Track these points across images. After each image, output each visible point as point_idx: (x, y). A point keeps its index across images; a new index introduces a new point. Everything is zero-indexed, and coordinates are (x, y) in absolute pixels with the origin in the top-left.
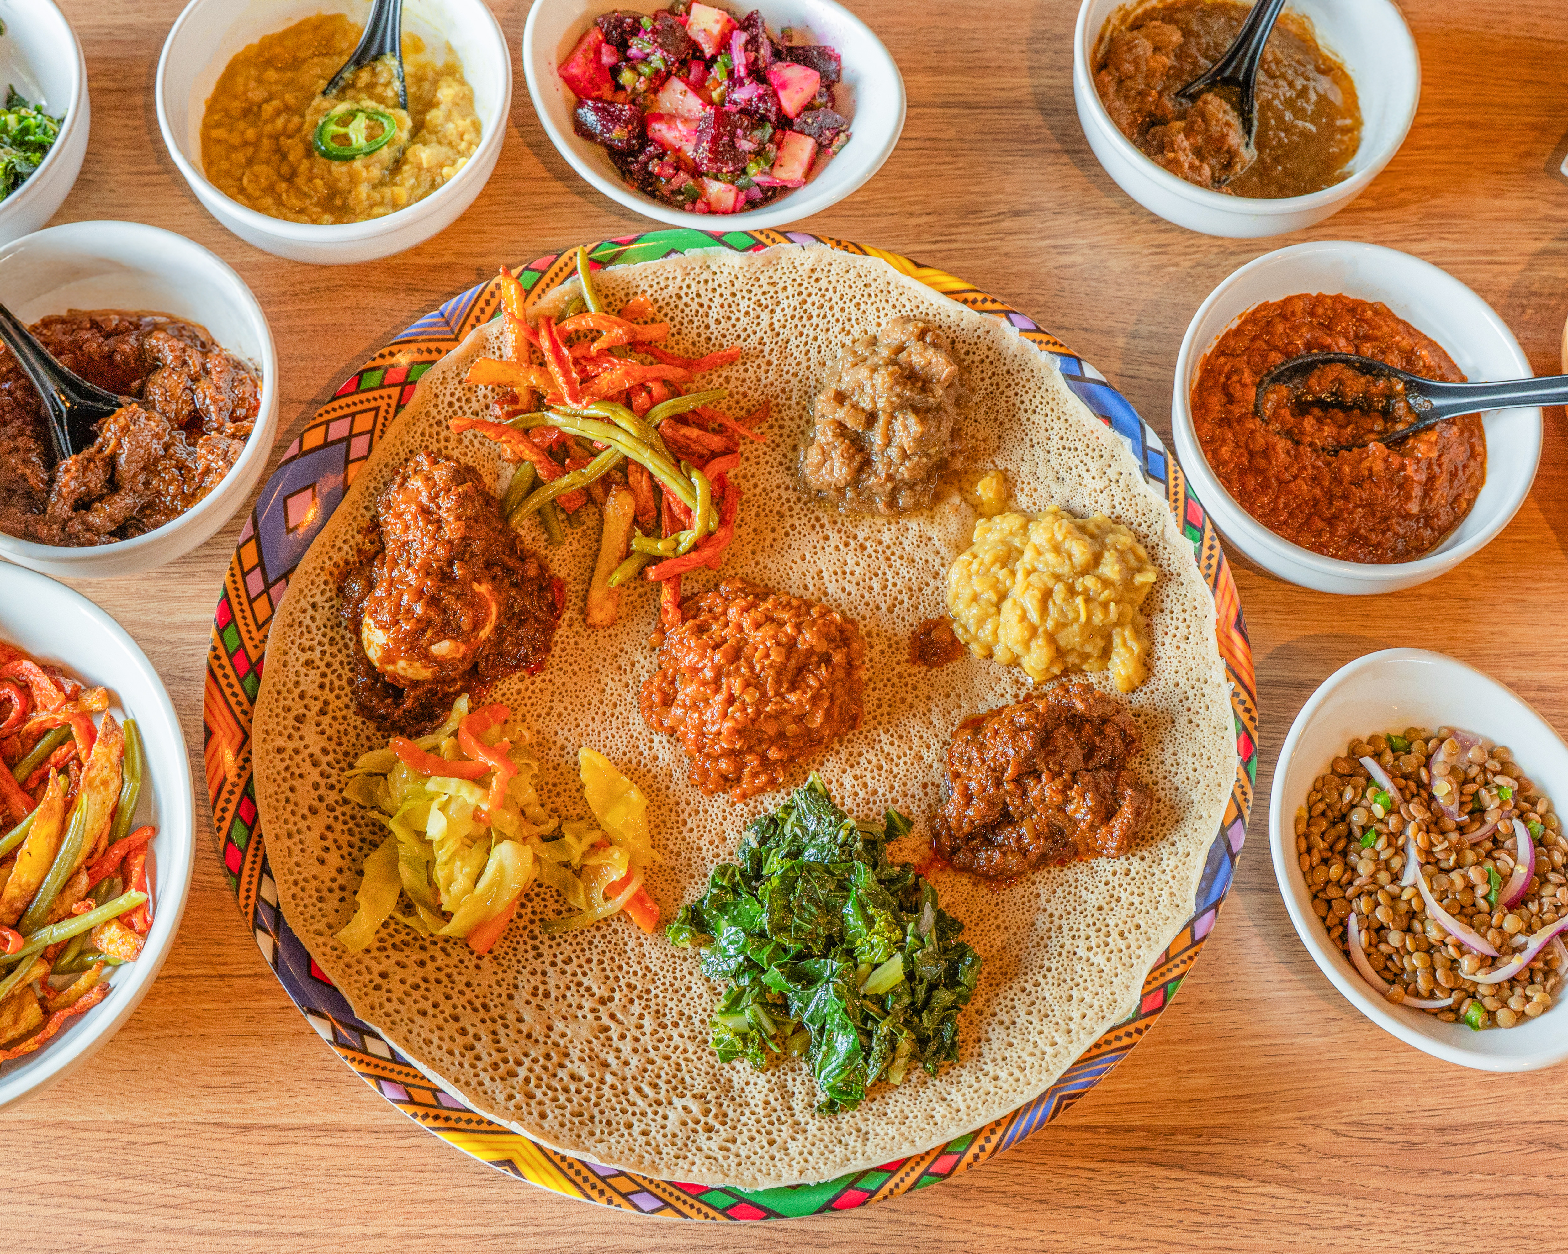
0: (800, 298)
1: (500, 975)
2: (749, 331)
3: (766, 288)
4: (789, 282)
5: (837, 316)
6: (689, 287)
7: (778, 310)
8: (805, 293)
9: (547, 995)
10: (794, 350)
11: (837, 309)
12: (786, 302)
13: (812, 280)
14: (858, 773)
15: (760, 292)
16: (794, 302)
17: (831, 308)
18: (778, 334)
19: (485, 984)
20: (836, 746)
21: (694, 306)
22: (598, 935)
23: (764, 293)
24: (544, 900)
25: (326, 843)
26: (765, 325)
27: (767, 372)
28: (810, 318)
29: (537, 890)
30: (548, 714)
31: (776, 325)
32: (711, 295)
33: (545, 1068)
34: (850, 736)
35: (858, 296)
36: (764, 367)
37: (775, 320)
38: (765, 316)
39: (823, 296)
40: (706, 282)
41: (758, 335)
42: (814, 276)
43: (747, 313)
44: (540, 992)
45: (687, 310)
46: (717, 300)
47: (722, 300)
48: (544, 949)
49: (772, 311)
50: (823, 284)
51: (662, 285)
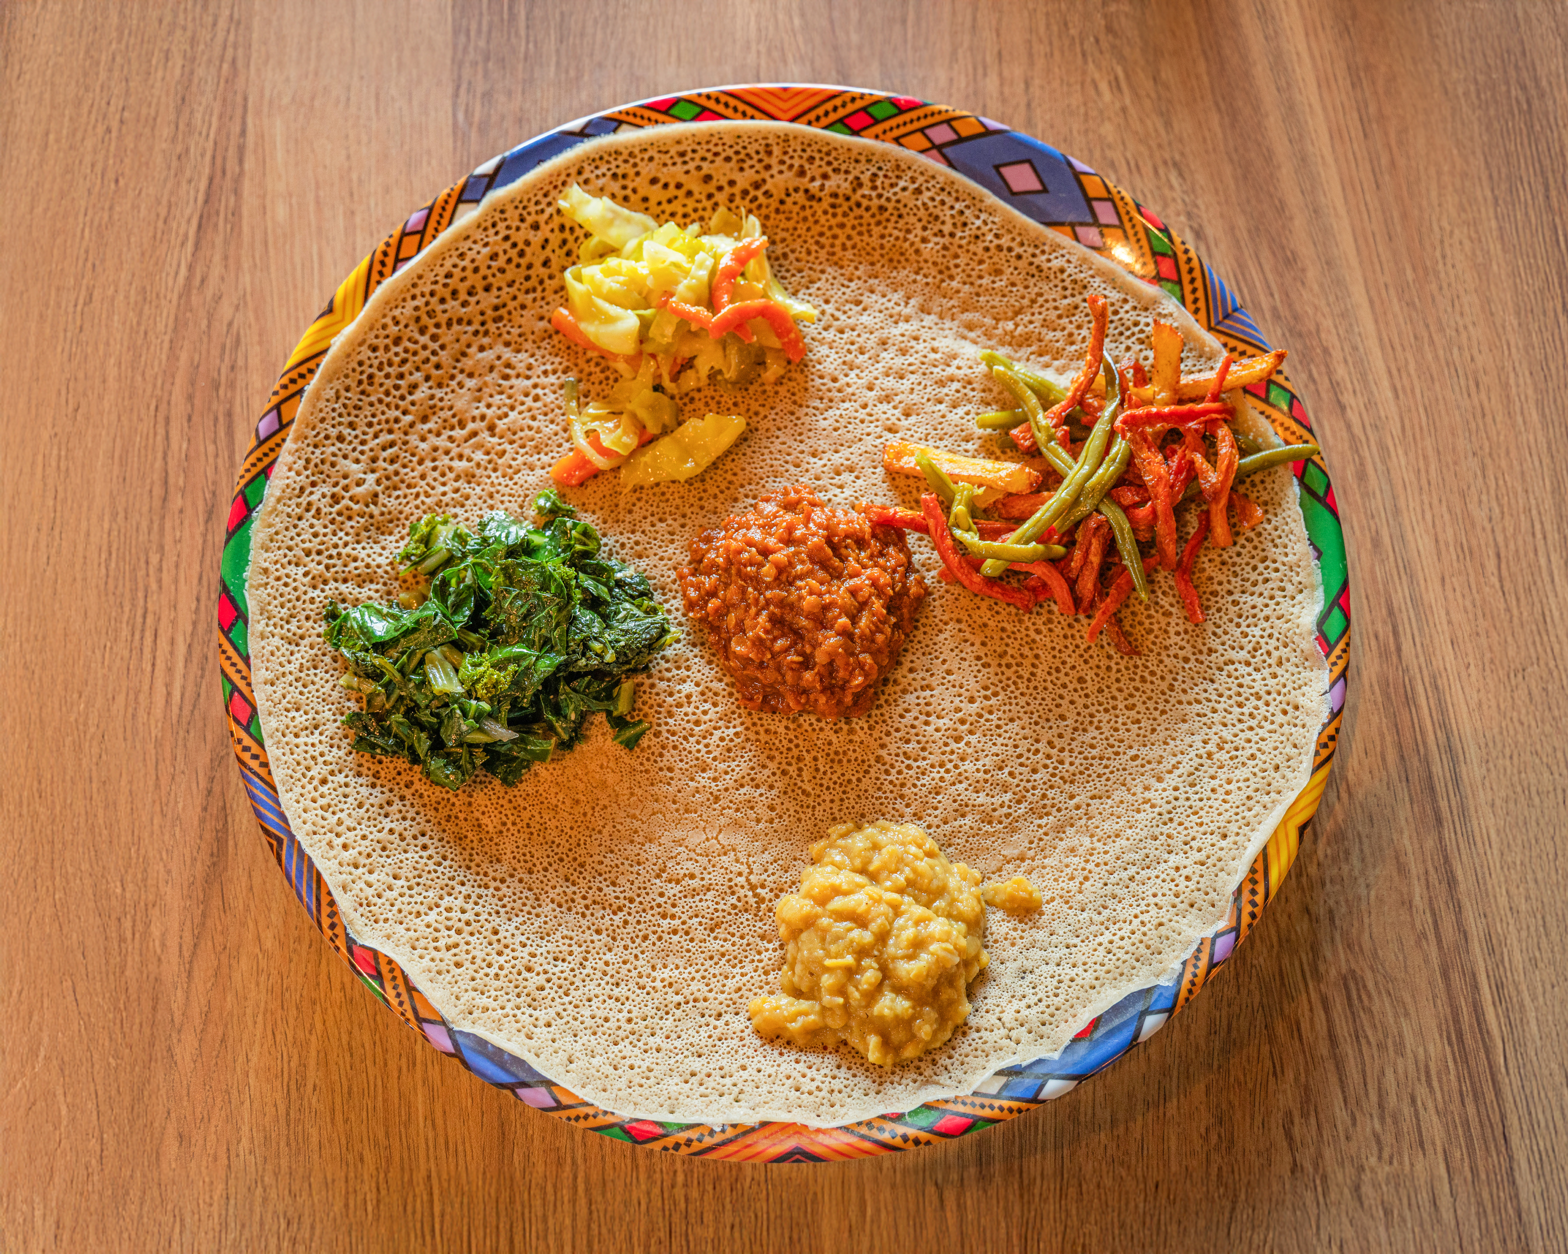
0: (1262, 693)
1: (531, 337)
2: (1225, 638)
3: (1275, 654)
4: (1283, 680)
5: (1241, 735)
6: (1277, 570)
7: (1250, 669)
8: (1269, 698)
9: (506, 377)
10: (1201, 687)
11: (1249, 734)
12: (1257, 676)
13: (1284, 706)
14: (694, 699)
15: (1270, 648)
16: (1258, 686)
17: (1251, 729)
18: (1220, 669)
19: (523, 321)
20: (727, 679)
21: (1253, 576)
22: (558, 428)
23: (1269, 653)
24: (601, 383)
25: (672, 186)
26: (1232, 655)
27: (1176, 656)
28: (1240, 705)
29: (612, 377)
30: (795, 403)
31: (1231, 668)
32: (1266, 594)
33: (427, 361)
34: (736, 695)
35: (1263, 758)
36: (1181, 653)
37: (1237, 665)
38: (1243, 655)
39: (1266, 719)
40: (1283, 589)
41: (1220, 648)
42: (1289, 709)
43: (1246, 635)
44: (508, 371)
45: (1248, 569)
46: (1260, 601)
47: (1260, 606)
48: (552, 379)
49: (1248, 664)
50: (1280, 718)
51: (1278, 541)
